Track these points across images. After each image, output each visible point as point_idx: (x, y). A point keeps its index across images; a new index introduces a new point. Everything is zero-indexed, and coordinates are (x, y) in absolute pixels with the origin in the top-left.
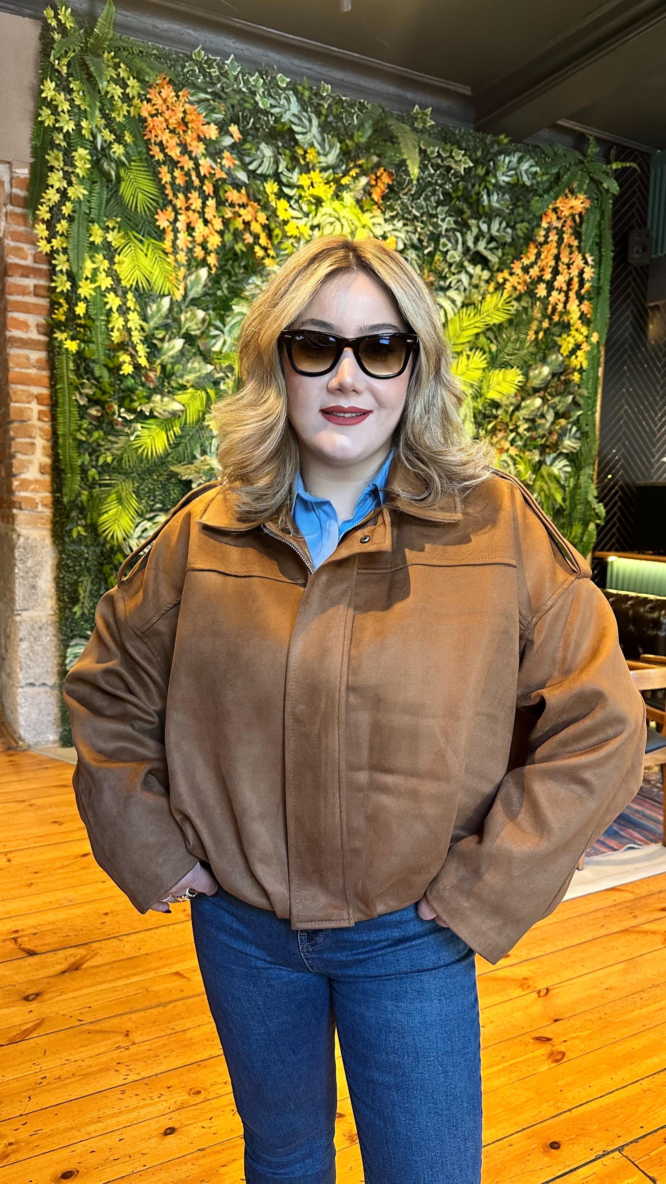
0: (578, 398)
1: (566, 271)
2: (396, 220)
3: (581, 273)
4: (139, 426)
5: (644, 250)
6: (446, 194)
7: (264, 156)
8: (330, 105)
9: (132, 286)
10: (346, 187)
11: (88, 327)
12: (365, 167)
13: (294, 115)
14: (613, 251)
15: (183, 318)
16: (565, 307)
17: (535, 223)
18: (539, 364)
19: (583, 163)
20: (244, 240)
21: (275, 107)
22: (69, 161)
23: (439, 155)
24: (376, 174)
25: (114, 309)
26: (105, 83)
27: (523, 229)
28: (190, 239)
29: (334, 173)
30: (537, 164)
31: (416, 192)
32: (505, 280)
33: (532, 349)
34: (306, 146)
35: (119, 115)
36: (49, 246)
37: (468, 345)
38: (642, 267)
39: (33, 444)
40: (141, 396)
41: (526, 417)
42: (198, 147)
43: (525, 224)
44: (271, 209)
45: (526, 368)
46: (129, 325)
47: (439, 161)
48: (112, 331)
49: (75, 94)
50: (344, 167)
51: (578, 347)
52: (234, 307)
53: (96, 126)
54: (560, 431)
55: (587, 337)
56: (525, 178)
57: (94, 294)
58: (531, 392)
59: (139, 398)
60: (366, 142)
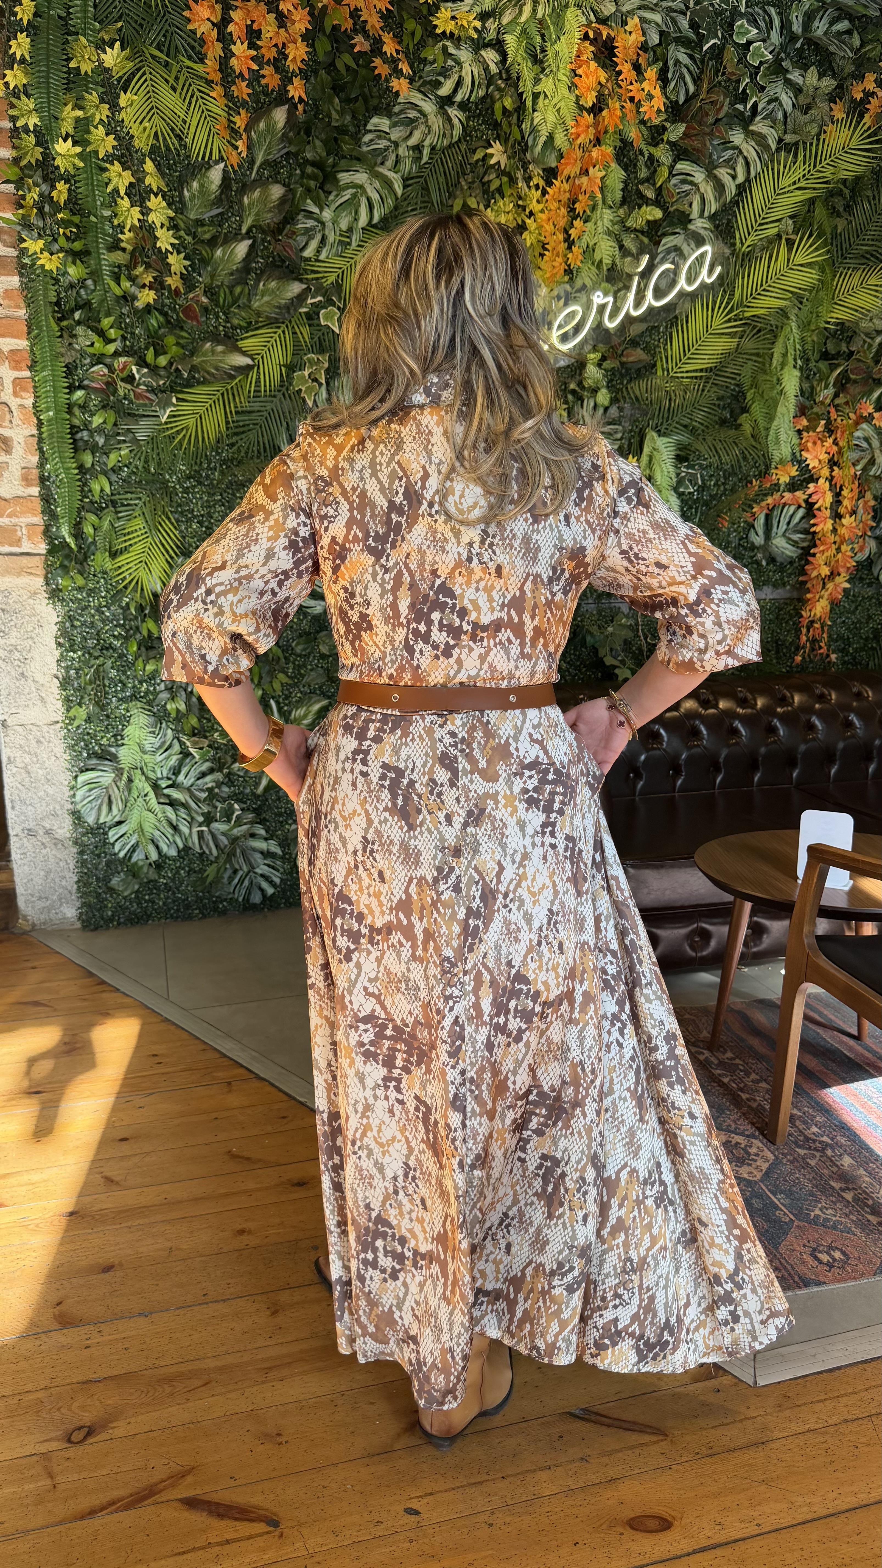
4: (172, 397)
15: (246, 200)
20: (354, 46)
25: (122, 193)
28: (254, 53)
32: (869, 95)
37: (790, 222)
46: (152, 217)
48: (122, 233)
52: (341, 176)
57: (82, 165)
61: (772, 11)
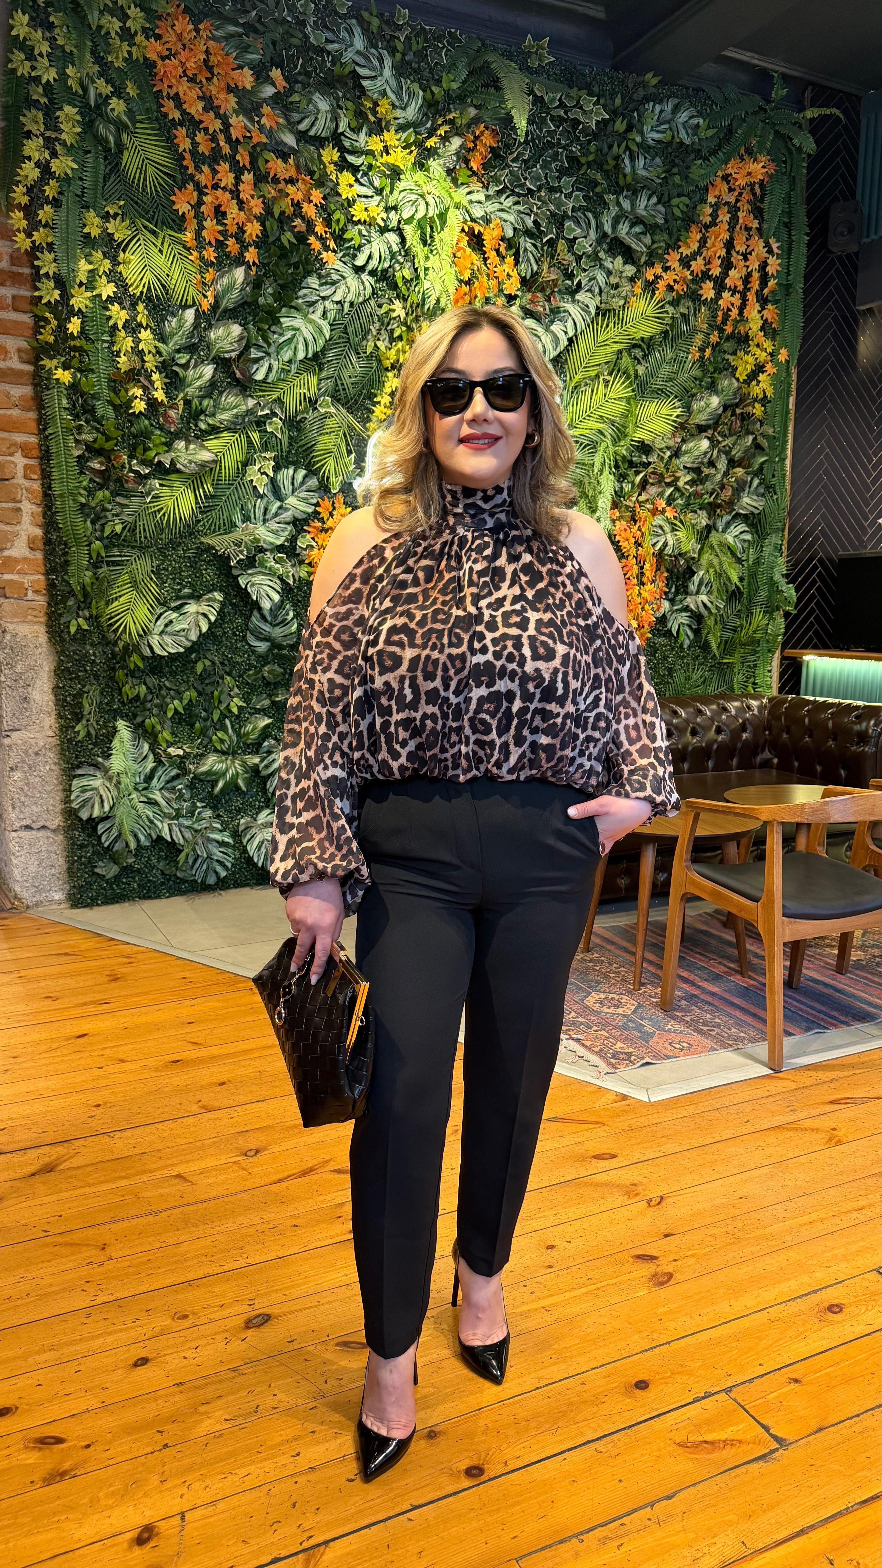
0: (760, 439)
1: (742, 263)
2: (504, 196)
3: (764, 265)
4: (156, 483)
5: (850, 231)
6: (573, 159)
7: (318, 111)
8: (407, 37)
9: (142, 293)
10: (432, 153)
11: (86, 351)
12: (458, 121)
13: (358, 52)
14: (807, 234)
15: (212, 336)
16: (741, 313)
17: (697, 198)
18: (706, 394)
19: (765, 111)
20: (294, 227)
21: (332, 42)
22: (52, 123)
23: (562, 105)
24: (473, 133)
25: (120, 327)
26: (96, 14)
27: (681, 206)
28: (220, 228)
29: (417, 133)
30: (700, 114)
31: (530, 158)
32: (657, 277)
33: (696, 372)
34: (375, 96)
35: (117, 58)
36: (28, 240)
37: (606, 366)
38: (849, 256)
39: (19, 510)
40: (158, 441)
41: (688, 465)
42: (227, 100)
43: (685, 200)
44: (331, 184)
45: (687, 398)
46: (141, 346)
47: (562, 113)
48: (118, 355)
49: (57, 31)
50: (429, 125)
51: (760, 368)
52: (282, 320)
53: (88, 74)
54: (735, 485)
55: (771, 355)
56: (683, 133)
57: (91, 305)
58: (694, 431)
59: (155, 446)
60: (459, 88)
61: (590, 215)
